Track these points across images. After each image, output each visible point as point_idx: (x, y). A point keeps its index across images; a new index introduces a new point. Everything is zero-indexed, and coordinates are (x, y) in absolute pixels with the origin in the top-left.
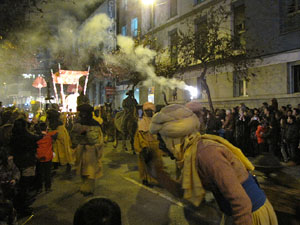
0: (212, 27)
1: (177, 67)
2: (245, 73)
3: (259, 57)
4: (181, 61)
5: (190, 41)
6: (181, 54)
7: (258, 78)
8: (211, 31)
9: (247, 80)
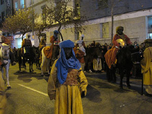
0: (63, 5)
1: (46, 25)
2: (80, 28)
3: (87, 21)
4: (48, 22)
5: (52, 12)
6: (48, 18)
7: (86, 31)
8: (63, 7)
9: (81, 32)
